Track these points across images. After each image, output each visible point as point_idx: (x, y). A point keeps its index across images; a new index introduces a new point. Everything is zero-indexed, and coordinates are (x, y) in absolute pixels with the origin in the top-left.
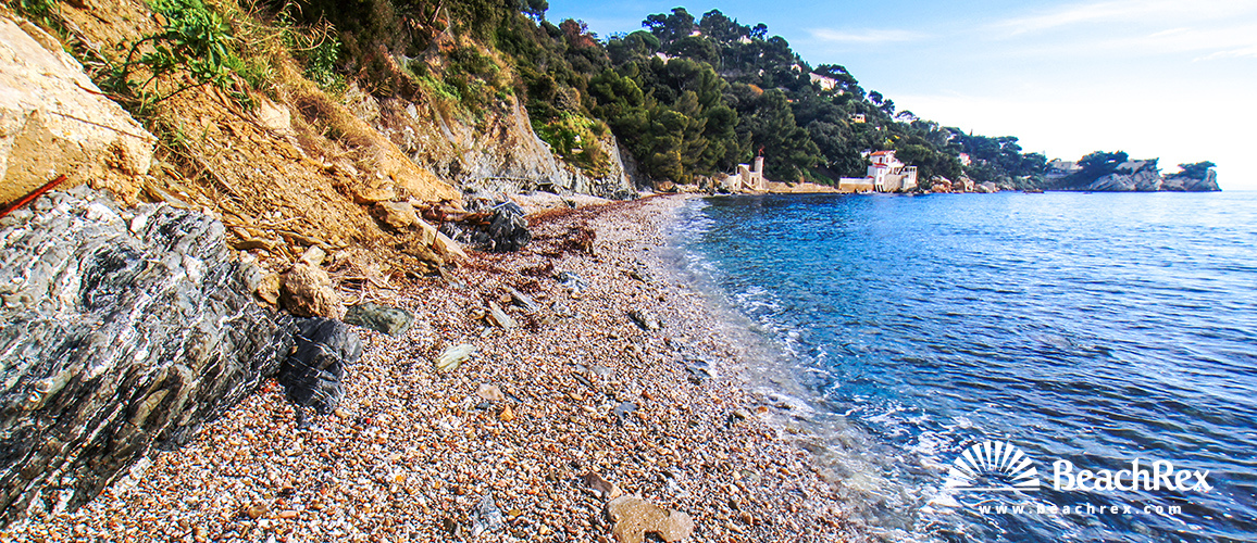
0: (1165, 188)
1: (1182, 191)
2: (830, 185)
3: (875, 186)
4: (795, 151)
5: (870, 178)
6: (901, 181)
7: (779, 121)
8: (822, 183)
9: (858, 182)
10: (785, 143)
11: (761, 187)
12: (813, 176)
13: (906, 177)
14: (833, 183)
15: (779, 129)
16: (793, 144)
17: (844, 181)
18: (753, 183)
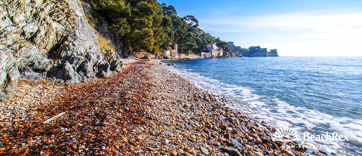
0: (269, 56)
1: (272, 56)
2: (198, 55)
3: (212, 55)
4: (188, 42)
5: (210, 52)
6: (219, 53)
7: (182, 30)
8: (196, 54)
9: (207, 54)
10: (185, 39)
11: (177, 56)
12: (193, 52)
13: (220, 52)
14: (199, 54)
15: (182, 33)
16: (187, 39)
17: (202, 53)
18: (174, 54)
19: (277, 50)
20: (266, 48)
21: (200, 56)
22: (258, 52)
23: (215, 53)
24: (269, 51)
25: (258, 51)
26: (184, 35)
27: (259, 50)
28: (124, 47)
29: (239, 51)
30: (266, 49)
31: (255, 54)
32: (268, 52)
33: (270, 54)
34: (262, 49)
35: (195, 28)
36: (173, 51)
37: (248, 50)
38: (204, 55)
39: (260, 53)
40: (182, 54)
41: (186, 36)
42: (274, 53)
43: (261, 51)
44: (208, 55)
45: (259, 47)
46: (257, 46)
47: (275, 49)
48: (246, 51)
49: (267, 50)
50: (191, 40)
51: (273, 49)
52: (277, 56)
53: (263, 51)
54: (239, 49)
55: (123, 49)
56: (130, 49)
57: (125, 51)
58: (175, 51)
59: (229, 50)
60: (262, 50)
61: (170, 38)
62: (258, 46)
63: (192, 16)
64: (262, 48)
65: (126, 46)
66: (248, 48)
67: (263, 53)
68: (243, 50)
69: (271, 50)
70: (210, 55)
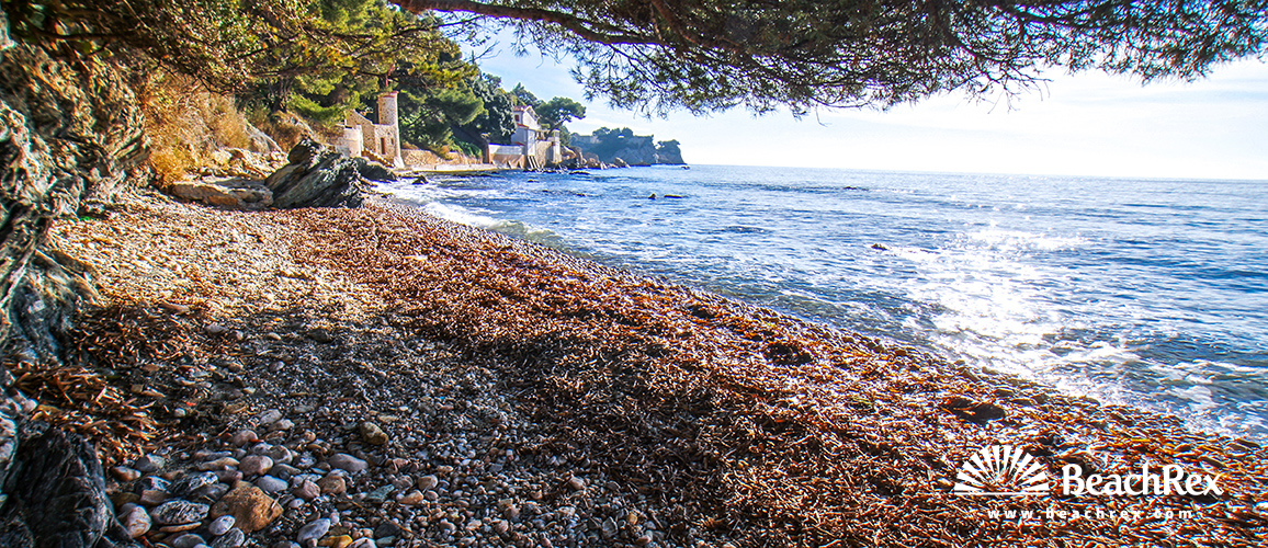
0: (661, 162)
1: (669, 164)
2: (477, 157)
3: (526, 157)
5: (519, 144)
6: (550, 151)
8: (467, 153)
9: (507, 150)
11: (399, 160)
12: (457, 140)
13: (553, 144)
14: (480, 153)
17: (493, 149)
18: (383, 153)
19: (678, 143)
20: (650, 135)
21: (486, 161)
22: (628, 149)
23: (536, 150)
24: (660, 146)
25: (628, 146)
27: (630, 140)
30: (650, 139)
31: (621, 155)
32: (656, 148)
33: (664, 157)
34: (639, 137)
36: (380, 131)
37: (595, 140)
38: (498, 157)
39: (636, 151)
40: (414, 153)
42: (672, 153)
43: (635, 146)
44: (513, 157)
45: (627, 132)
46: (621, 129)
47: (674, 141)
48: (585, 144)
49: (655, 142)
51: (668, 139)
52: (681, 162)
53: (642, 146)
58: (389, 131)
60: (639, 142)
62: (625, 129)
64: (639, 135)
67: (643, 153)
68: (577, 139)
69: (664, 143)
70: (519, 157)
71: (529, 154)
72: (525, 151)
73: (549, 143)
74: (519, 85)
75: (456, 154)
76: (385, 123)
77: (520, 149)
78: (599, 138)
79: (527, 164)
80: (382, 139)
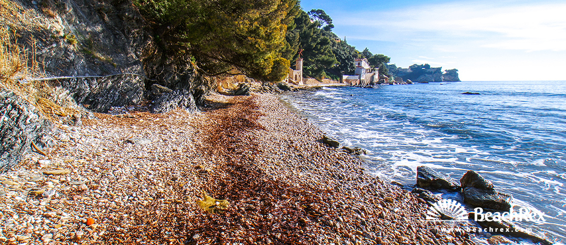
2: (337, 80)
3: (360, 80)
4: (321, 55)
5: (357, 75)
6: (372, 77)
7: (311, 31)
8: (333, 79)
9: (352, 78)
10: (316, 48)
11: (302, 82)
12: (327, 74)
13: (374, 74)
14: (339, 79)
15: (311, 37)
16: (320, 49)
17: (345, 77)
18: (296, 80)
19: (457, 70)
20: (440, 67)
21: (341, 82)
22: (426, 75)
23: (365, 77)
24: (445, 72)
25: (427, 73)
26: (315, 41)
27: (428, 70)
28: (164, 58)
29: (393, 72)
30: (439, 69)
31: (422, 78)
32: (443, 73)
33: (447, 78)
34: (433, 68)
35: (328, 32)
36: (295, 72)
37: (410, 71)
38: (347, 80)
39: (431, 75)
40: (310, 79)
41: (318, 44)
42: (452, 76)
43: (430, 73)
44: (354, 80)
45: (427, 66)
46: (424, 65)
47: (455, 69)
48: (404, 73)
49: (442, 71)
50: (326, 51)
52: (458, 80)
53: (435, 72)
54: (393, 69)
55: (161, 65)
56: (188, 67)
57: (166, 72)
58: (299, 72)
59: (386, 70)
60: (433, 71)
61: (291, 45)
62: (426, 65)
63: (321, 11)
64: (433, 67)
65: (171, 53)
66: (408, 68)
67: (434, 76)
68: (400, 70)
69: (449, 71)
70: (357, 80)
71: (362, 79)
72: (360, 78)
73: (372, 74)
74: (366, 49)
75: (328, 79)
76: (297, 70)
77: (358, 77)
78: (411, 69)
79: (360, 83)
80: (296, 76)
